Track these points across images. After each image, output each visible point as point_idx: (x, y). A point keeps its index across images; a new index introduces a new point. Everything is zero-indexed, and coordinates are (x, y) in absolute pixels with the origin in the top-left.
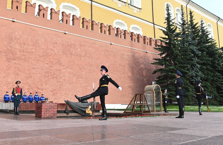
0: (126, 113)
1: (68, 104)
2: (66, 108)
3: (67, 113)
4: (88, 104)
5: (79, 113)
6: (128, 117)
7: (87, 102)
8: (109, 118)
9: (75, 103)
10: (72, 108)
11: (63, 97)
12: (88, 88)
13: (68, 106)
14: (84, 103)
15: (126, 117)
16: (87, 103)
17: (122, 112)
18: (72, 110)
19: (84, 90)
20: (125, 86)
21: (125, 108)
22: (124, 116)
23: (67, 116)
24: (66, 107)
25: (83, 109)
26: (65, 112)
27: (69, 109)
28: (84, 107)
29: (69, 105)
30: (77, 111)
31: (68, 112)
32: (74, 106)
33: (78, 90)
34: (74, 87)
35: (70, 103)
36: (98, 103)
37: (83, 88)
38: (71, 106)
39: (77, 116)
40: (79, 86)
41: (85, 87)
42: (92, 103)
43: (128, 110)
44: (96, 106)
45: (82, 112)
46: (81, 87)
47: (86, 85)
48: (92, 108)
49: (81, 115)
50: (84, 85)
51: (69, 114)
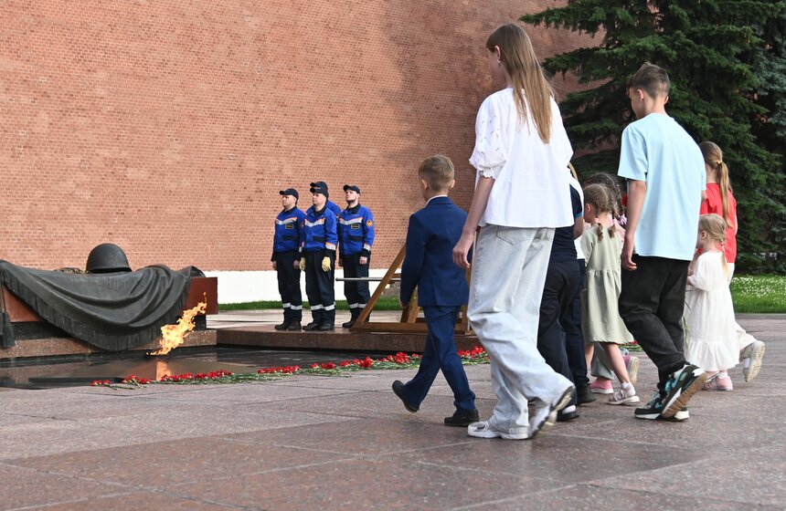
1: (5, 284)
3: (3, 342)
4: (132, 280)
5: (79, 334)
7: (128, 270)
9: (50, 277)
10: (29, 308)
12: (132, 173)
13: (6, 295)
14: (104, 277)
15: (366, 365)
16: (123, 275)
18: (30, 318)
19: (111, 190)
20: (362, 157)
23: (4, 354)
27: (14, 315)
28: (108, 298)
29: (10, 292)
30: (61, 323)
31: (5, 330)
32: (41, 295)
33: (70, 185)
34: (45, 169)
35: (15, 275)
36: (194, 272)
37: (100, 175)
38: (24, 297)
39: (65, 353)
40: (75, 160)
41: (112, 166)
42: (157, 271)
43: (386, 304)
44: (185, 290)
45: (97, 332)
46: (89, 168)
47: (116, 159)
48: (157, 304)
49: (89, 352)
50: (105, 158)
51: (16, 342)
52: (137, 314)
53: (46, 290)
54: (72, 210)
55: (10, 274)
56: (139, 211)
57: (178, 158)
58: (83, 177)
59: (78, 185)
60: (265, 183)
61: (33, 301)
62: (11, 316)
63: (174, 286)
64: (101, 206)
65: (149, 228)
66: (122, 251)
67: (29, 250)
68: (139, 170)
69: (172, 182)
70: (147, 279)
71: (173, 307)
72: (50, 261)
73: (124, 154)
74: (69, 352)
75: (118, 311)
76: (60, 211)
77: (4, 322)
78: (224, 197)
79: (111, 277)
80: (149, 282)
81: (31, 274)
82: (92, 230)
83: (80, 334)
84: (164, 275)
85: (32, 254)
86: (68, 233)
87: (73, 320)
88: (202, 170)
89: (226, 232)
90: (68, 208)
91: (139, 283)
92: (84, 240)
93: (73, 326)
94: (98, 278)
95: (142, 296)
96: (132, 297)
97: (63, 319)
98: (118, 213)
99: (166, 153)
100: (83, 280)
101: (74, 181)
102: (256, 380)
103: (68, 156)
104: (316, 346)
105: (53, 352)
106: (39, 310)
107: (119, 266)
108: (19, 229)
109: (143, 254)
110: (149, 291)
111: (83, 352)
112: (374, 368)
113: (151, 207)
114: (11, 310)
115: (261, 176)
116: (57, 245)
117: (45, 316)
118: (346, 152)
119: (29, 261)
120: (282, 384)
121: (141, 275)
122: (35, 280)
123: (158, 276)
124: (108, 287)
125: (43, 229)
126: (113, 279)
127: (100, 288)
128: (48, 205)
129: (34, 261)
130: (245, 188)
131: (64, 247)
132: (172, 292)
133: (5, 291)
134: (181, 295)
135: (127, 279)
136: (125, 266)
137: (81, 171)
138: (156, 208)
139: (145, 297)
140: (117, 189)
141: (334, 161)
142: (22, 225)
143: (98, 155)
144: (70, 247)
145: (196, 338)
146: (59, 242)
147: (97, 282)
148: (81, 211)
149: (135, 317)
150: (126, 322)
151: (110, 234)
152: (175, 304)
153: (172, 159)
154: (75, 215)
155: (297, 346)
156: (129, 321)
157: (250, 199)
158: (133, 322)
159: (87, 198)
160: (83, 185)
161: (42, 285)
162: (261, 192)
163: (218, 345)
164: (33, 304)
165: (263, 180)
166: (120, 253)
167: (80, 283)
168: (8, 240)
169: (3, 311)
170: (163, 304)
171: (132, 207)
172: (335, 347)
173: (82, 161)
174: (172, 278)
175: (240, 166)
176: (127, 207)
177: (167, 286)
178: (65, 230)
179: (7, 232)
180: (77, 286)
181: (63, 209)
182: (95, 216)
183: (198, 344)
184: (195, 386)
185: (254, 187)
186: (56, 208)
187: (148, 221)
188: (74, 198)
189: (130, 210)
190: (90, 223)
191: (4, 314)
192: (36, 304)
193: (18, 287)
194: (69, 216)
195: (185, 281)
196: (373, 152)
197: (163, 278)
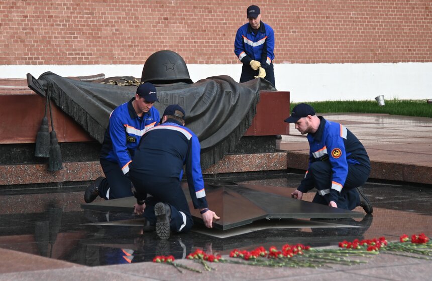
1: (53, 100)
2: (40, 129)
3: (49, 164)
4: (193, 95)
7: (189, 81)
9: (103, 92)
10: (79, 127)
11: (15, 16)
13: (54, 112)
14: (162, 92)
18: (78, 138)
23: (49, 179)
24: (42, 123)
26: (28, 154)
27: (62, 134)
29: (59, 109)
31: (52, 151)
32: (92, 112)
35: (64, 89)
36: (263, 85)
38: (73, 114)
42: (221, 85)
44: (253, 107)
48: (220, 123)
51: (64, 165)
53: (97, 107)
55: (59, 89)
61: (83, 118)
62: (59, 136)
63: (239, 103)
65: (210, 12)
66: (182, 59)
67: (75, 38)
70: (210, 94)
71: (239, 127)
72: (98, 50)
77: (51, 143)
80: (212, 98)
81: (81, 88)
82: (145, 14)
84: (229, 89)
85: (79, 42)
86: (119, 18)
91: (201, 98)
95: (203, 114)
96: (192, 115)
104: (402, 179)
106: (90, 130)
108: (65, 13)
109: (202, 43)
110: (212, 108)
114: (59, 128)
116: (107, 31)
117: (97, 137)
119: (75, 50)
121: (204, 89)
122: (85, 95)
123: (222, 91)
124: (166, 103)
129: (81, 50)
131: (114, 34)
132: (238, 109)
133: (52, 107)
134: (248, 113)
135: (188, 94)
136: (185, 77)
139: (208, 115)
142: (68, 8)
144: (121, 34)
145: (264, 161)
151: (166, 19)
152: (241, 123)
155: (380, 177)
161: (93, 100)
163: (289, 170)
164: (83, 123)
168: (53, 25)
169: (50, 130)
170: (228, 122)
172: (425, 181)
174: (238, 92)
177: (233, 103)
178: (115, 14)
179: (51, 17)
183: (265, 168)
191: (51, 133)
192: (87, 123)
193: (67, 103)
195: (252, 97)
197: (228, 93)
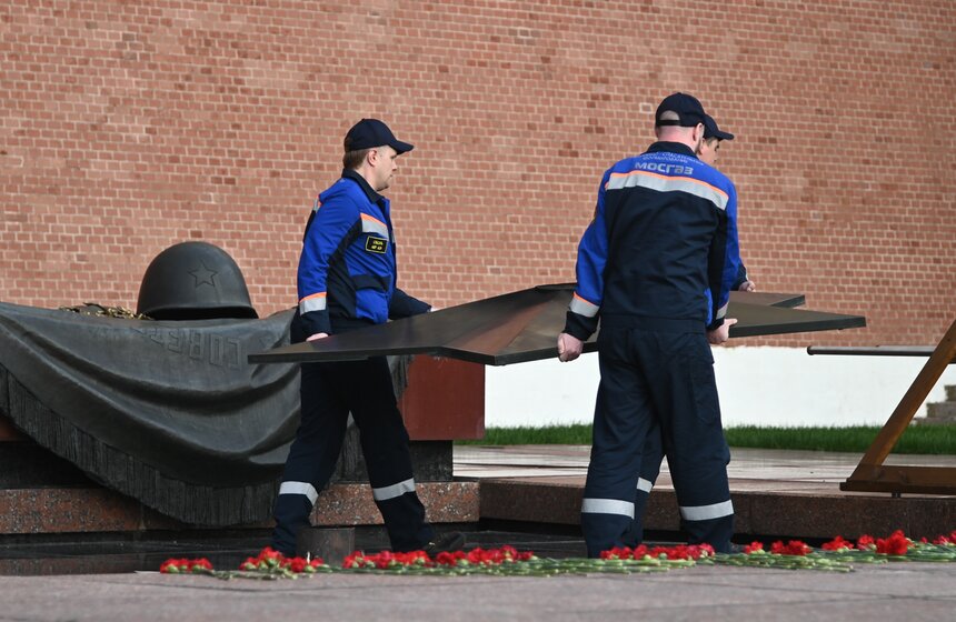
0: (896, 489)
4: (258, 338)
5: (116, 477)
6: (925, 548)
7: (249, 313)
8: (611, 571)
9: (46, 326)
12: (255, 73)
14: (186, 328)
15: (892, 551)
16: (235, 325)
17: (829, 475)
19: (201, 117)
20: (878, 42)
21: (877, 413)
22: (854, 543)
25: (184, 417)
28: (195, 385)
30: (71, 444)
32: (20, 370)
33: (94, 100)
34: (30, 58)
37: (174, 77)
39: (79, 528)
40: (107, 36)
41: (204, 52)
43: (925, 438)
44: (399, 371)
45: (163, 475)
46: (144, 57)
47: (214, 34)
49: (143, 527)
50: (188, 33)
52: (270, 431)
53: (33, 359)
54: (97, 168)
56: (274, 174)
57: (381, 35)
58: (129, 82)
59: (114, 102)
60: (613, 107)
64: (174, 160)
66: (234, 264)
68: (275, 66)
69: (363, 99)
73: (237, 22)
74: (89, 527)
75: (219, 423)
76: (65, 172)
78: (501, 143)
79: (201, 330)
82: (147, 223)
83: (121, 478)
86: (86, 230)
87: (101, 441)
88: (444, 70)
89: (505, 237)
90: (87, 164)
92: (127, 250)
93: (100, 455)
94: (169, 330)
96: (256, 384)
97: (75, 435)
98: (218, 180)
99: (349, 21)
100: (131, 336)
101: (104, 92)
102: (596, 571)
103: (88, 26)
105: (48, 525)
106: (14, 412)
107: (225, 302)
111: (127, 527)
112: (914, 557)
113: (307, 167)
115: (600, 89)
116: (58, 260)
117: (31, 429)
118: (833, 28)
120: (670, 579)
121: (281, 328)
122: (5, 330)
124: (195, 355)
125: (22, 218)
126: (208, 337)
127: (173, 358)
128: (35, 153)
130: (559, 120)
131: (74, 266)
136: (241, 303)
137: (123, 65)
138: (320, 167)
139: (292, 386)
140: (215, 116)
141: (801, 51)
143: (168, 23)
144: (92, 267)
146: (62, 253)
147: (166, 340)
148: (121, 173)
149: (263, 439)
150: (239, 449)
153: (364, 37)
154: (104, 183)
156: (250, 447)
157: (570, 151)
158: (259, 451)
159: (137, 136)
160: (127, 101)
161: (23, 343)
162: (600, 130)
163: (484, 523)
165: (606, 98)
166: (227, 268)
167: (123, 344)
171: (255, 164)
173: (126, 37)
175: (546, 60)
176: (242, 163)
178: (77, 220)
180: (114, 347)
181: (75, 166)
182: (158, 187)
184: (436, 579)
185: (581, 118)
186: (57, 163)
187: (297, 202)
188: (103, 137)
189: (250, 173)
190: (145, 205)
192: (8, 396)
194: (89, 183)
196: (907, 27)
